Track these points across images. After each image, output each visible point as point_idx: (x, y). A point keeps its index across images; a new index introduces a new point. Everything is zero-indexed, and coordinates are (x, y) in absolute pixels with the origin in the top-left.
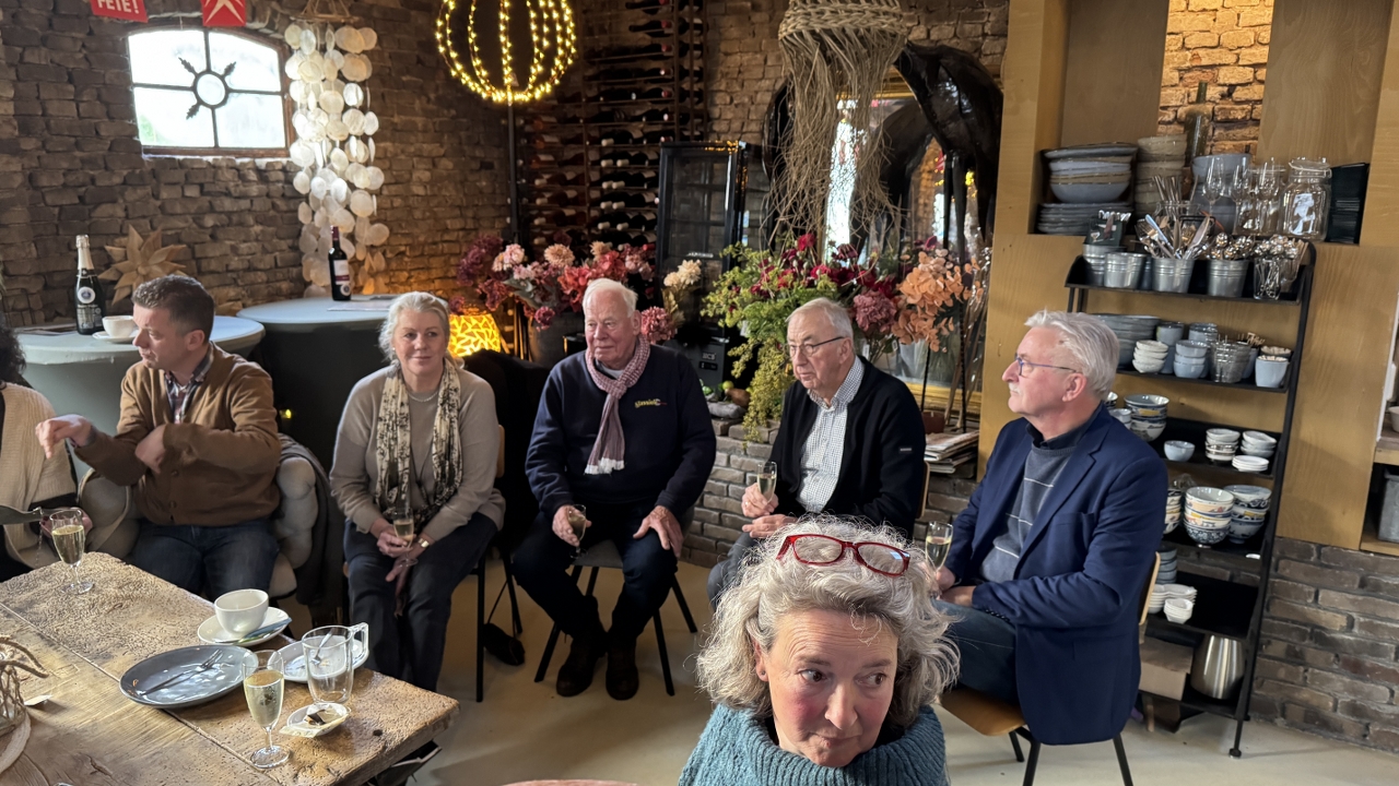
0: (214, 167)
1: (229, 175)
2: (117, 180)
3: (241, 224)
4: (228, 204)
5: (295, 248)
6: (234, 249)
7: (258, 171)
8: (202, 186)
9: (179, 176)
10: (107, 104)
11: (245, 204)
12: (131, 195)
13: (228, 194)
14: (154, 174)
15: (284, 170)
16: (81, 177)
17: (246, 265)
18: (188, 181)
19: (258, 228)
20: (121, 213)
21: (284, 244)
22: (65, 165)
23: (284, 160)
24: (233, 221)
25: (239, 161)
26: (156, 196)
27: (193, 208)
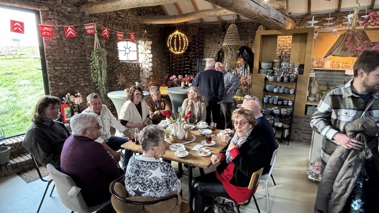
0: (129, 63)
1: (131, 64)
2: (117, 66)
3: (132, 72)
4: (130, 69)
5: (139, 76)
6: (131, 76)
7: (134, 64)
8: (127, 66)
9: (124, 65)
10: (116, 54)
11: (132, 69)
12: (119, 68)
13: (130, 68)
14: (121, 65)
15: (137, 64)
16: (112, 65)
17: (132, 79)
18: (125, 66)
19: (134, 73)
20: (117, 71)
21: (137, 75)
22: (111, 63)
23: (138, 62)
24: (131, 72)
25: (132, 62)
26: (121, 68)
27: (126, 70)
